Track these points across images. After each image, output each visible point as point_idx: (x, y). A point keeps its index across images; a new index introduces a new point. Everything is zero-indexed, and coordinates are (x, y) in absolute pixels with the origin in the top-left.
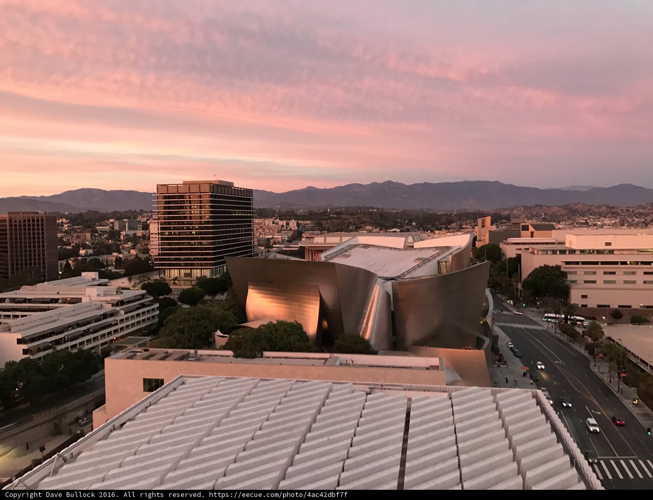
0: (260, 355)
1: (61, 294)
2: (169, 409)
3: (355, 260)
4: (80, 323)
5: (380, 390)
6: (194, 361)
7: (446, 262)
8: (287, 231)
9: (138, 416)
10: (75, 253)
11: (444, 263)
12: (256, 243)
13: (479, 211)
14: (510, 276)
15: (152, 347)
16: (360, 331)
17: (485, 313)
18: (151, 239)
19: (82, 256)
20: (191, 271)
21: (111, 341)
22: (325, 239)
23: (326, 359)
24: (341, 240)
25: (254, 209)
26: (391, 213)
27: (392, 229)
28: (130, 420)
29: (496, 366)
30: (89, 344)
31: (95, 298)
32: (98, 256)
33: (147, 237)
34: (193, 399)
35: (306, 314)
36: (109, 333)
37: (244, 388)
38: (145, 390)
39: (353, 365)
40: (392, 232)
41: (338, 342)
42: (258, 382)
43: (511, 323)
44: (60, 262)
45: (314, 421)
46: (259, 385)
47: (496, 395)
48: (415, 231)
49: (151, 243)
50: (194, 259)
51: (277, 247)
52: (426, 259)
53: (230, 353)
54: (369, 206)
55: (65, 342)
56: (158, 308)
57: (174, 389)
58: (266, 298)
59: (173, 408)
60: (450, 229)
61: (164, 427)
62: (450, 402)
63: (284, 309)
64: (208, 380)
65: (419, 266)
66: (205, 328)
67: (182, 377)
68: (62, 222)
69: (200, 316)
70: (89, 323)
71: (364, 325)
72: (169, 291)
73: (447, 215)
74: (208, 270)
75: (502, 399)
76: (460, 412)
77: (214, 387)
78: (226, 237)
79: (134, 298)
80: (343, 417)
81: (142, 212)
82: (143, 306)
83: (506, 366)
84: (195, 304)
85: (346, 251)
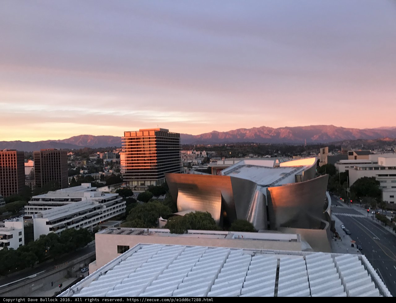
0: (186, 232)
1: (70, 196)
2: (132, 263)
3: (243, 175)
4: (81, 213)
5: (260, 254)
6: (147, 235)
7: (300, 175)
8: (200, 158)
9: (115, 267)
10: (77, 172)
11: (299, 176)
12: (182, 165)
13: (321, 144)
14: (342, 183)
15: (122, 227)
16: (247, 218)
17: (326, 207)
18: (121, 164)
19: (81, 174)
20: (144, 182)
21: (99, 224)
22: (224, 162)
23: (226, 235)
24: (234, 163)
25: (181, 145)
26: (265, 146)
27: (266, 155)
28: (110, 269)
29: (334, 240)
30: (86, 225)
31: (89, 198)
32: (91, 174)
33: (118, 163)
34: (147, 257)
35: (213, 207)
36: (97, 219)
37: (177, 251)
38: (118, 252)
39: (243, 238)
40: (266, 157)
41: (233, 224)
42: (185, 248)
43: (343, 213)
44: (69, 178)
45: (220, 272)
46: (186, 250)
47: (334, 258)
48: (281, 157)
49: (121, 166)
50: (146, 175)
51: (195, 168)
52: (288, 174)
53: (168, 230)
54: (251, 142)
55: (73, 224)
56: (125, 204)
57: (136, 252)
58: (189, 198)
59: (135, 263)
60: (302, 155)
61: (130, 274)
62: (304, 262)
63: (200, 204)
64: (155, 246)
65: (283, 178)
66: (153, 215)
67: (140, 244)
68: (70, 155)
69: (150, 208)
70: (86, 213)
71: (249, 214)
72: (132, 194)
73: (301, 146)
74: (154, 182)
75: (338, 260)
76: (311, 268)
77: (159, 251)
78: (165, 162)
79: (112, 198)
80: (238, 270)
81: (115, 148)
82: (117, 203)
83: (341, 240)
84: (147, 202)
85: (237, 169)
